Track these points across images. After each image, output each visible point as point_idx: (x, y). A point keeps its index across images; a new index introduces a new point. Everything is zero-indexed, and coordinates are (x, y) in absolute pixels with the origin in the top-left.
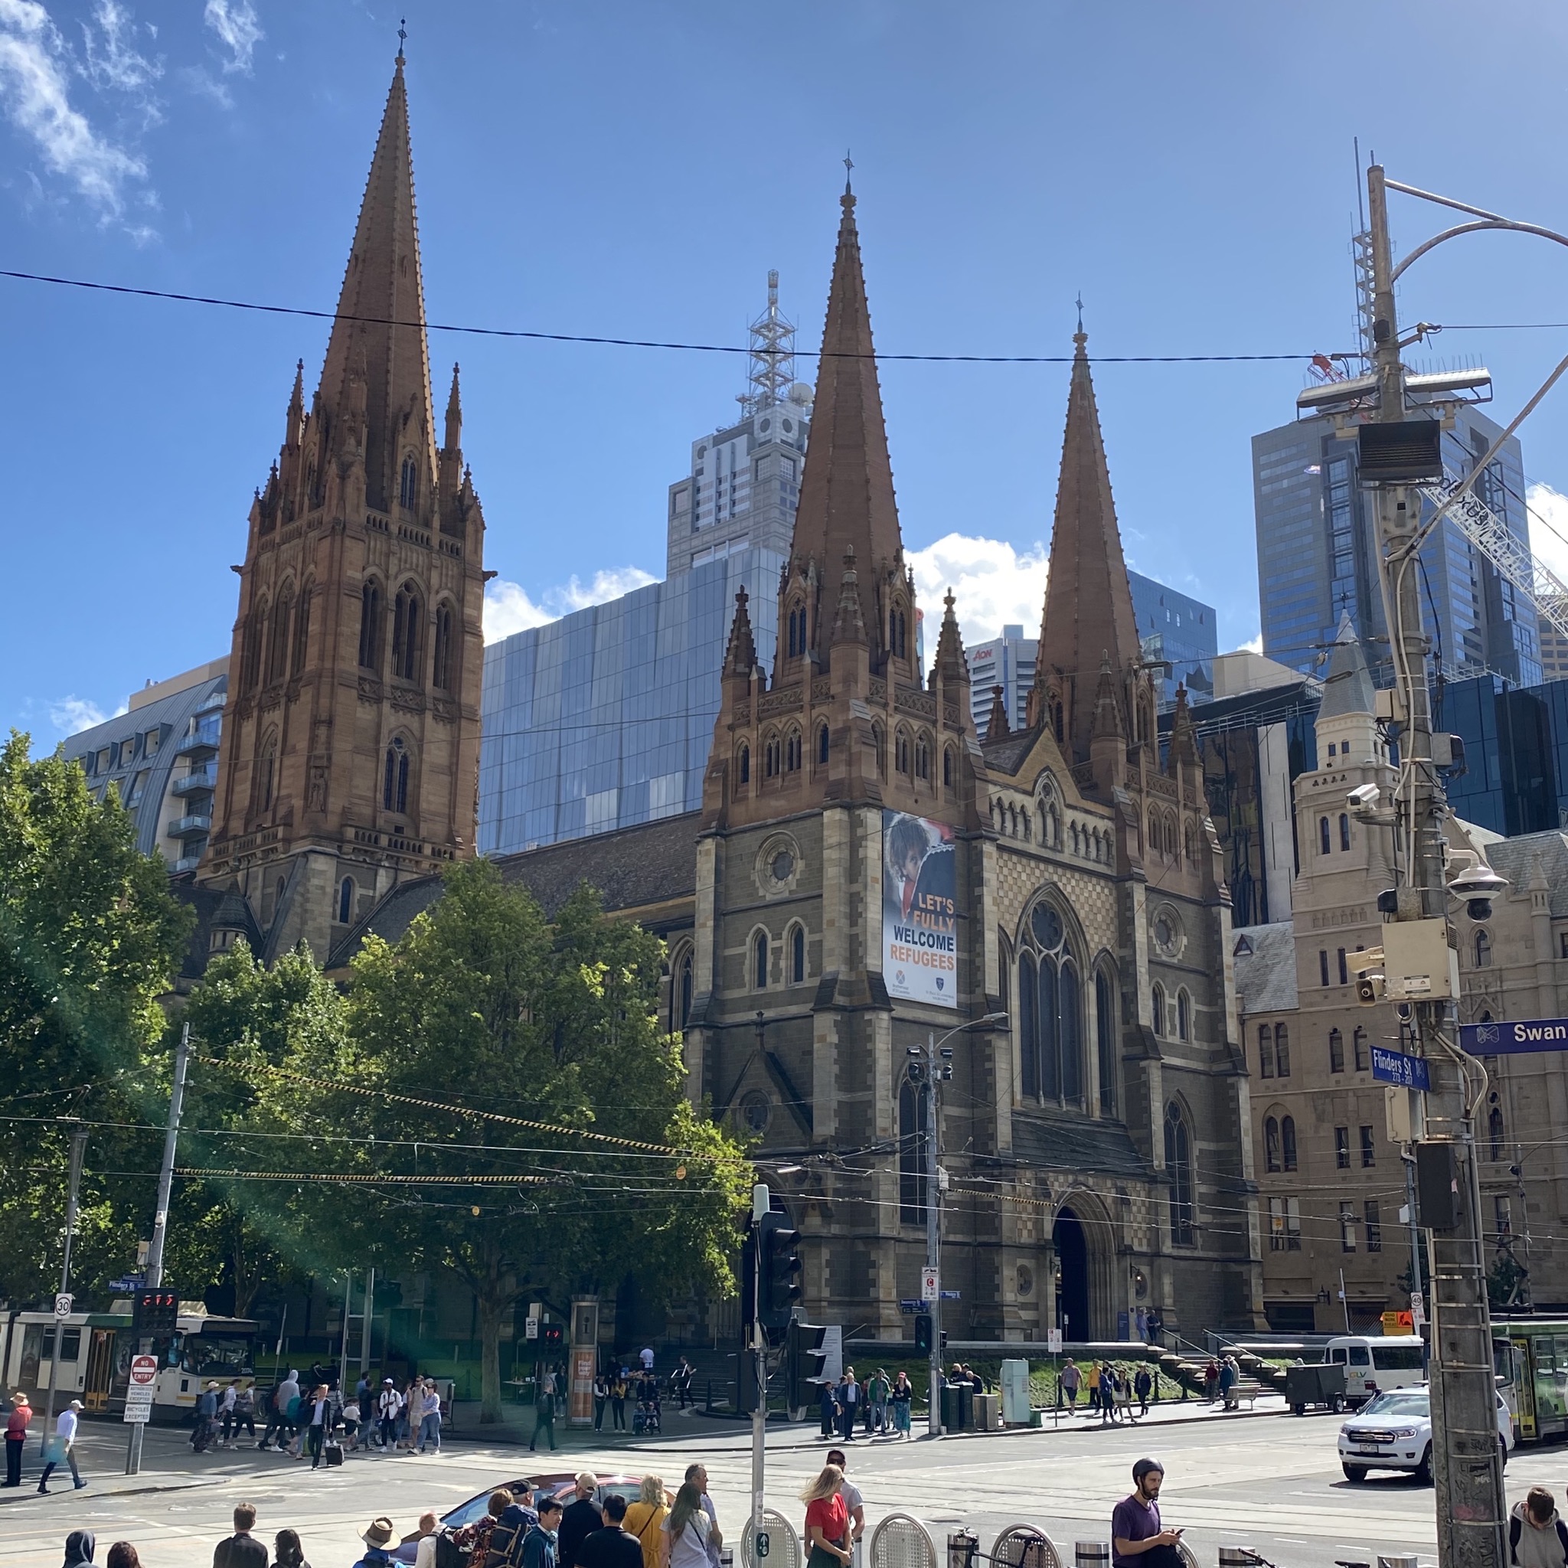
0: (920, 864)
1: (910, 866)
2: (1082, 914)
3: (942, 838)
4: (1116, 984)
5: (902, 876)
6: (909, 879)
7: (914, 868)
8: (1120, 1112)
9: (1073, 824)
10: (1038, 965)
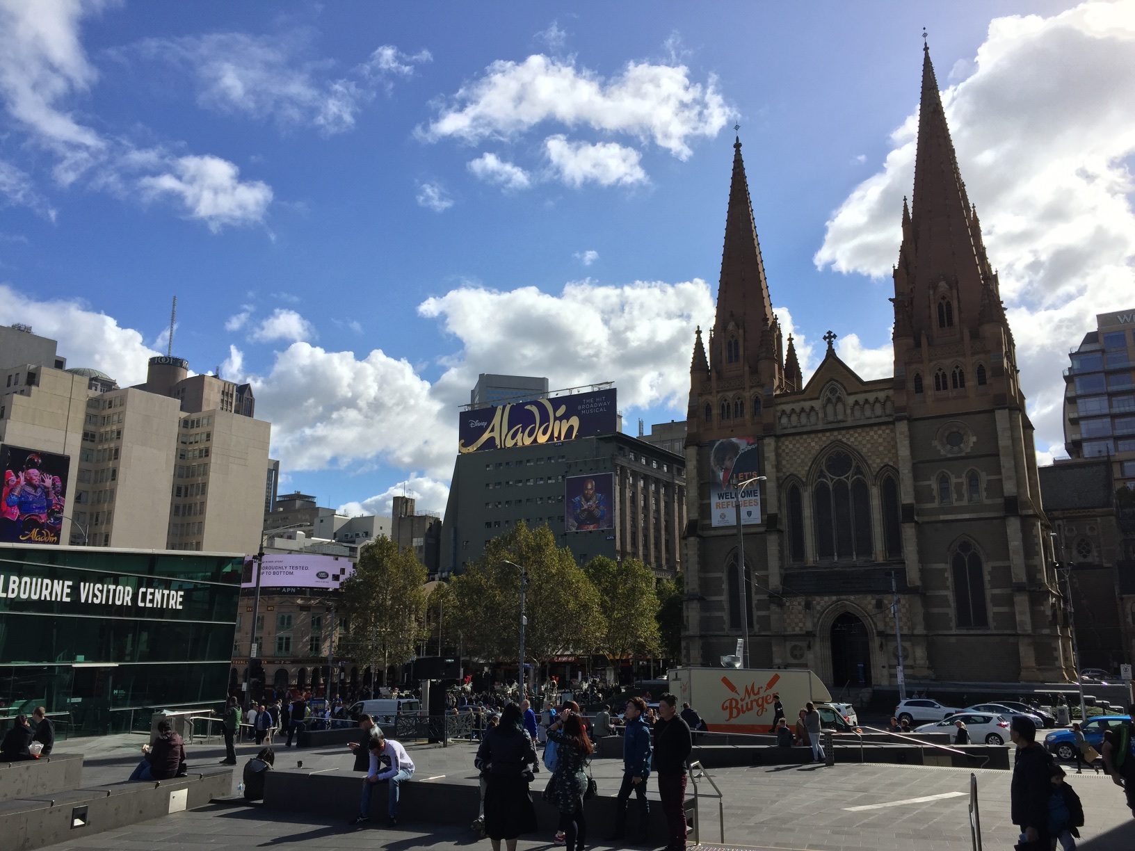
0: (735, 460)
1: (727, 463)
3: (748, 444)
6: (726, 470)
7: (732, 462)
9: (856, 403)
10: (831, 488)
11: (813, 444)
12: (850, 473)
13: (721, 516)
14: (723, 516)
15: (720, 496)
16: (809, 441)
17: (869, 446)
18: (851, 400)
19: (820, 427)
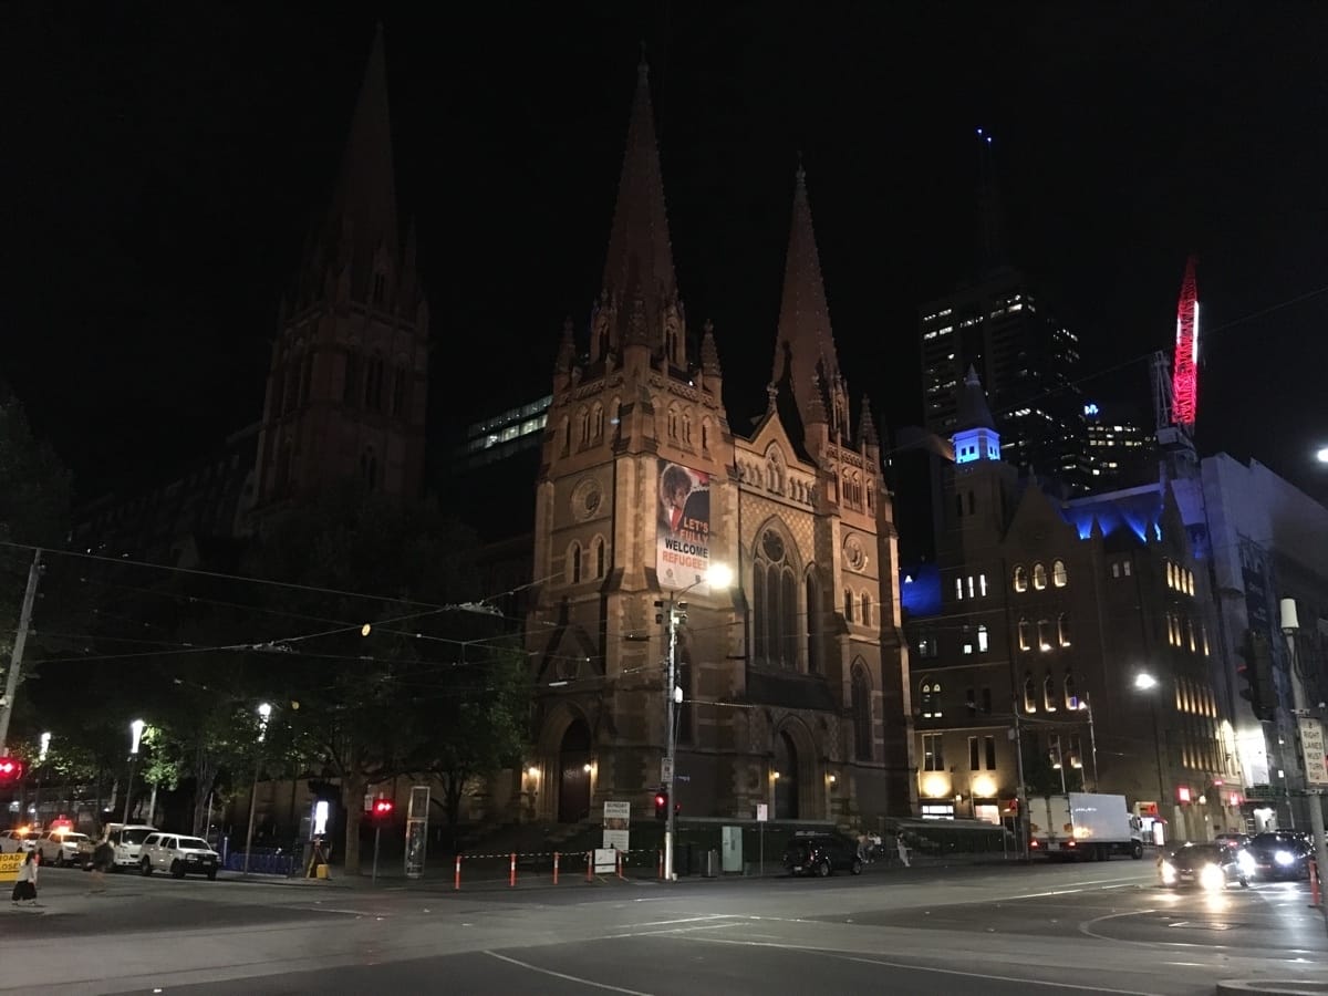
0: (686, 498)
1: (678, 498)
2: (797, 539)
3: (700, 483)
4: (820, 585)
5: (672, 505)
6: (677, 508)
7: (682, 500)
8: (821, 670)
9: (792, 480)
10: (767, 571)
11: (758, 511)
12: (782, 561)
13: (667, 573)
14: (670, 573)
15: (669, 544)
16: (755, 505)
17: (801, 535)
18: (790, 473)
19: (764, 493)
